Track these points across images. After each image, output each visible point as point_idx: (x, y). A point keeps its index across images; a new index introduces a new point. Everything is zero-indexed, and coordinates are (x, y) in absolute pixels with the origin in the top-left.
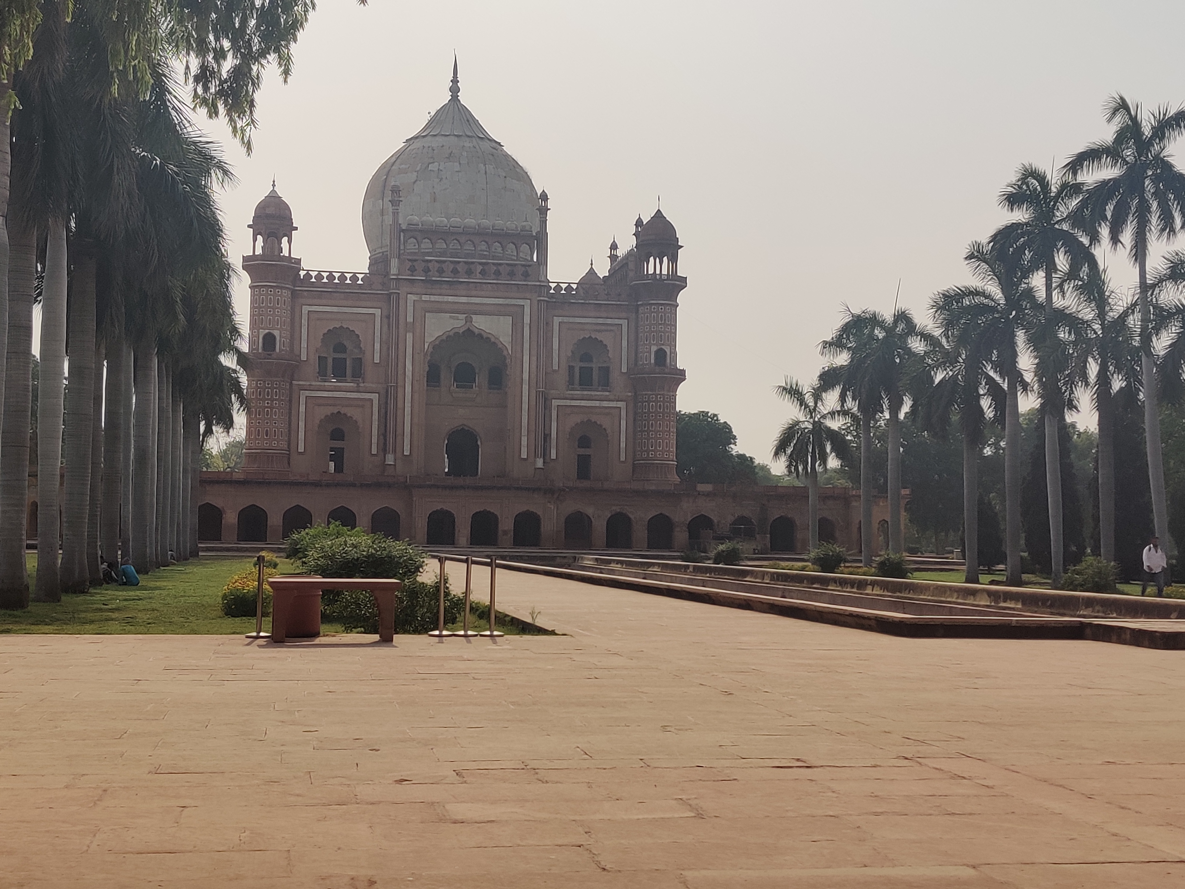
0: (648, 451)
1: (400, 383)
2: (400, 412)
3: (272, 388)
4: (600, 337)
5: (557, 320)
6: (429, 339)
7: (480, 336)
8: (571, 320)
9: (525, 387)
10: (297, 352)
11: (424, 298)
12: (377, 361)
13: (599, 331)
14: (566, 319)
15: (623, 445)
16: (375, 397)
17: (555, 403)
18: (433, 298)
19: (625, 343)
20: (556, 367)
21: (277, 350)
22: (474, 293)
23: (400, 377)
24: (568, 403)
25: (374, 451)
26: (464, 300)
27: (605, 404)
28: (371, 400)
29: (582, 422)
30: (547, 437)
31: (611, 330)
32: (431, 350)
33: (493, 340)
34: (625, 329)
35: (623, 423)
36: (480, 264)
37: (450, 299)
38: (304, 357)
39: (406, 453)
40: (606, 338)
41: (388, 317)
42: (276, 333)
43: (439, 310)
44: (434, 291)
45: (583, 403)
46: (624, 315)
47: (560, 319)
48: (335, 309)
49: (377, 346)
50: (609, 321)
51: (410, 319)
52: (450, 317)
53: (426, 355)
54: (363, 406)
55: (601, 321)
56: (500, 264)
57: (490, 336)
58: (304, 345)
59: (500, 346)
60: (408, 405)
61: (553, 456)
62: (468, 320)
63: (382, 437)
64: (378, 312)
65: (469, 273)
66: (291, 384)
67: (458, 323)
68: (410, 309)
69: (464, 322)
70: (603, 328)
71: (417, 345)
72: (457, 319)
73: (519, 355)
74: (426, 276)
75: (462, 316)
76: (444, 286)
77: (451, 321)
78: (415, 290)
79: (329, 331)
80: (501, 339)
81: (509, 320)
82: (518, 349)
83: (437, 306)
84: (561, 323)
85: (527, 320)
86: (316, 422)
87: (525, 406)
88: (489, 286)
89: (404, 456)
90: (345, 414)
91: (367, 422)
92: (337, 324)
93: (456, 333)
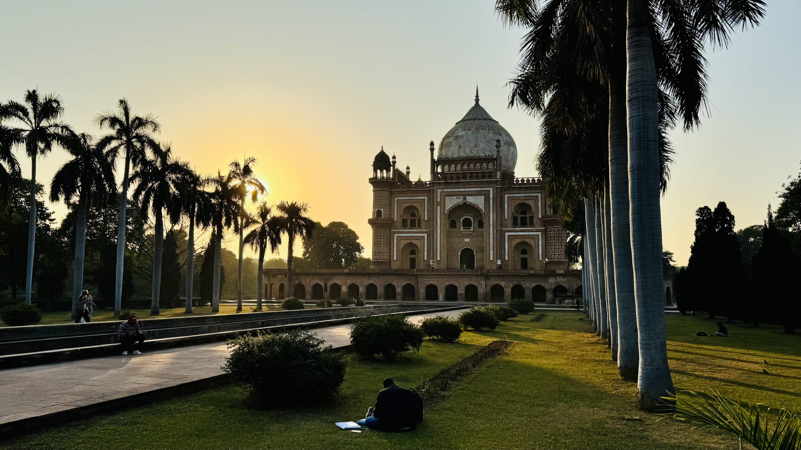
0: (551, 255)
1: (435, 228)
2: (435, 241)
3: (380, 233)
4: (527, 202)
5: (506, 196)
6: (447, 208)
7: (470, 205)
8: (513, 195)
9: (491, 228)
10: (392, 217)
11: (445, 190)
12: (426, 219)
13: (527, 200)
14: (511, 195)
15: (540, 252)
16: (426, 235)
17: (507, 234)
18: (449, 190)
19: (540, 205)
20: (506, 217)
21: (383, 217)
22: (467, 186)
23: (435, 226)
24: (514, 233)
25: (425, 259)
26: (462, 190)
27: (531, 233)
28: (424, 236)
29: (520, 243)
30: (503, 250)
31: (533, 199)
32: (448, 213)
33: (476, 207)
34: (540, 198)
35: (540, 242)
36: (469, 173)
37: (456, 190)
38: (395, 220)
39: (438, 259)
40: (531, 203)
41: (430, 200)
42: (382, 210)
43: (451, 195)
44: (449, 187)
45: (520, 233)
46: (539, 191)
47: (508, 195)
48: (408, 198)
49: (426, 213)
50: (532, 195)
51: (439, 200)
52: (456, 198)
53: (445, 215)
54: (420, 239)
55: (528, 195)
56: (479, 172)
57: (474, 205)
58: (396, 214)
59: (479, 209)
60: (439, 238)
61: (507, 259)
62: (465, 199)
63: (428, 252)
64: (426, 198)
65: (464, 178)
66: (391, 231)
67: (460, 200)
68: (439, 195)
69: (462, 200)
70: (528, 198)
71: (442, 212)
72: (459, 198)
73: (488, 213)
74: (445, 181)
75: (462, 197)
76: (453, 184)
77: (457, 199)
78: (440, 187)
79: (406, 207)
80: (480, 206)
81: (483, 197)
82: (488, 210)
83: (450, 193)
84: (508, 197)
85: (491, 197)
86: (402, 247)
87: (491, 236)
88: (474, 183)
89: (437, 260)
90: (413, 243)
91: (422, 246)
92: (409, 205)
93: (459, 205)
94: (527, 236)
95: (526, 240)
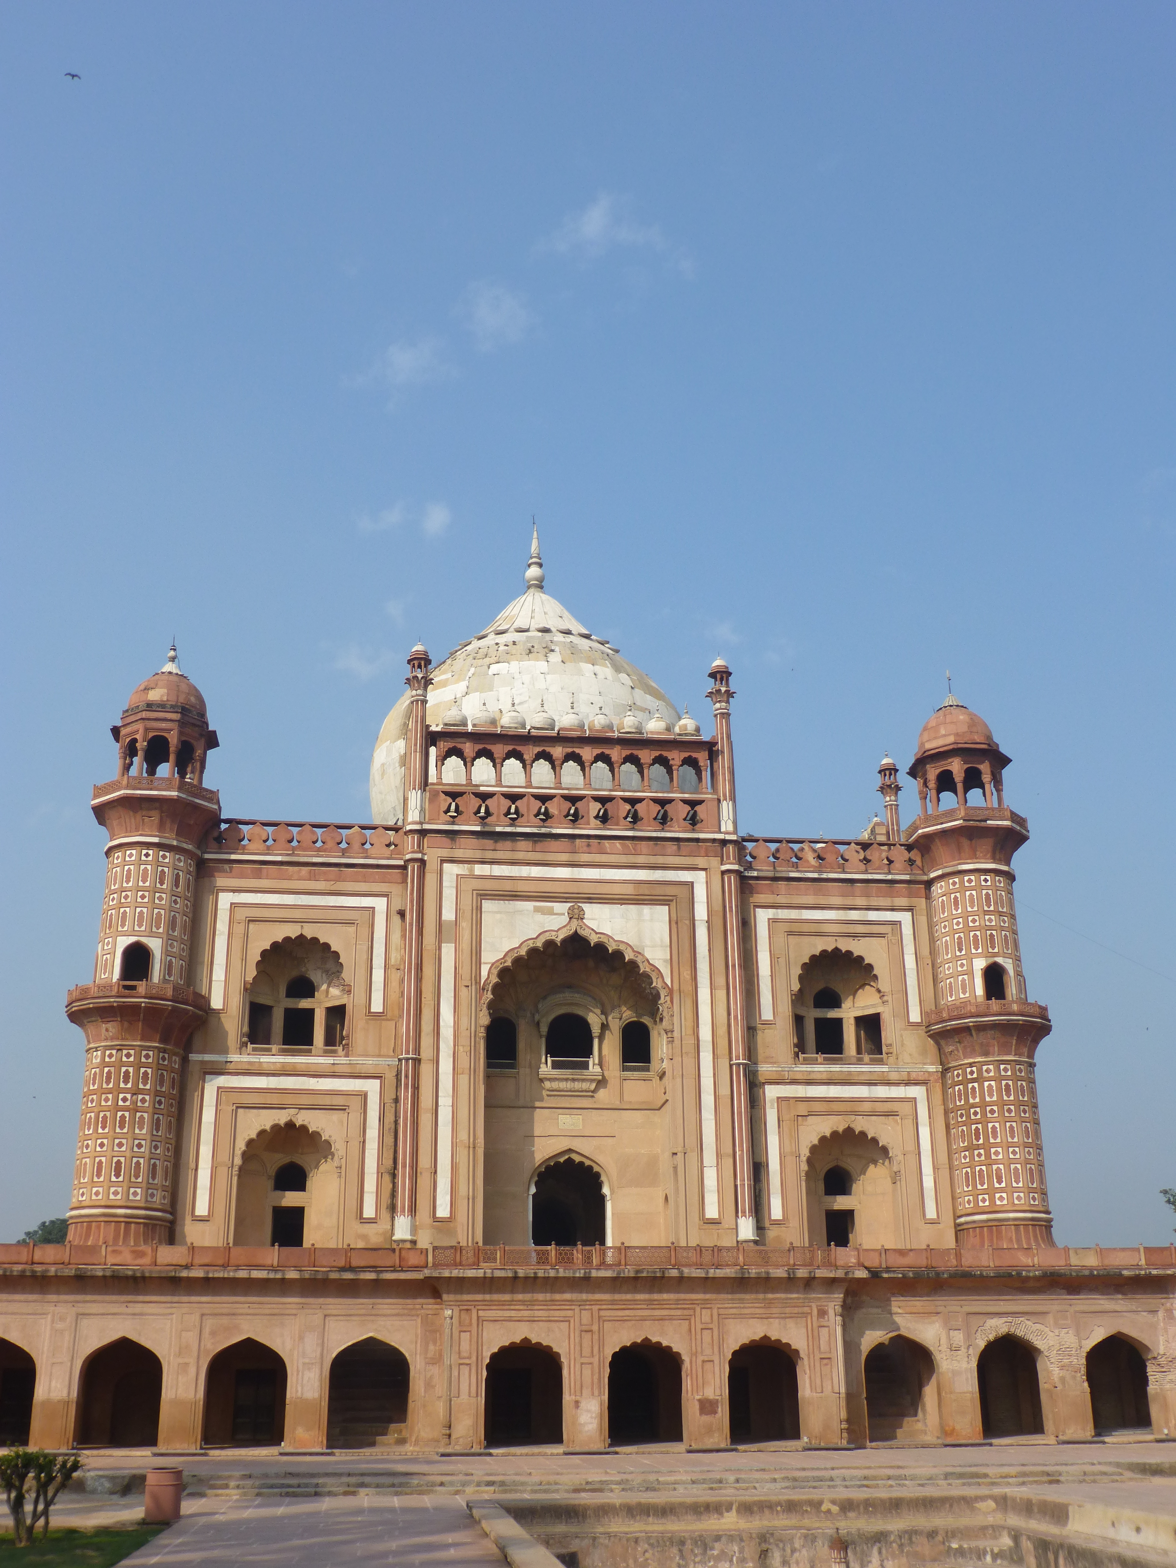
1: (426, 1052)
2: (425, 1120)
4: (857, 948)
5: (763, 915)
6: (490, 957)
7: (601, 947)
8: (793, 914)
9: (706, 1057)
10: (201, 988)
11: (479, 869)
12: (377, 1006)
13: (855, 936)
14: (781, 914)
15: (928, 1182)
16: (371, 1087)
17: (771, 1092)
18: (498, 870)
19: (909, 962)
20: (768, 1014)
21: (154, 979)
22: (585, 858)
23: (426, 1041)
24: (800, 1091)
25: (369, 1211)
26: (564, 872)
28: (364, 1096)
29: (835, 1134)
30: (758, 1169)
31: (880, 935)
32: (494, 979)
33: (628, 956)
34: (907, 931)
35: (925, 1133)
36: (597, 799)
37: (536, 871)
38: (216, 1003)
39: (443, 1211)
40: (870, 952)
41: (402, 913)
42: (155, 945)
43: (511, 892)
44: (499, 855)
45: (833, 1091)
46: (903, 902)
47: (771, 913)
48: (288, 899)
49: (378, 975)
50: (873, 916)
51: (448, 915)
52: (537, 910)
53: (483, 989)
54: (343, 1109)
55: (854, 915)
56: (638, 799)
57: (622, 947)
58: (219, 974)
59: (646, 969)
60: (444, 1102)
61: (776, 1213)
62: (576, 915)
63: (387, 1178)
64: (380, 904)
65: (574, 817)
66: (185, 1060)
67: (551, 921)
68: (449, 893)
69: (565, 919)
70: (861, 929)
71: (465, 972)
72: (551, 912)
73: (688, 988)
74: (484, 825)
75: (562, 908)
76: (523, 844)
77: (539, 917)
78: (459, 853)
79: (275, 945)
80: (648, 954)
81: (662, 912)
82: (686, 974)
83: (508, 886)
84: (772, 922)
85: (701, 912)
86: (241, 1146)
87: (708, 1099)
88: (617, 843)
89: (435, 1219)
90: (304, 1128)
91: (355, 1145)
92: (293, 931)
93: (549, 943)
94: (867, 1107)
95: (860, 1123)
